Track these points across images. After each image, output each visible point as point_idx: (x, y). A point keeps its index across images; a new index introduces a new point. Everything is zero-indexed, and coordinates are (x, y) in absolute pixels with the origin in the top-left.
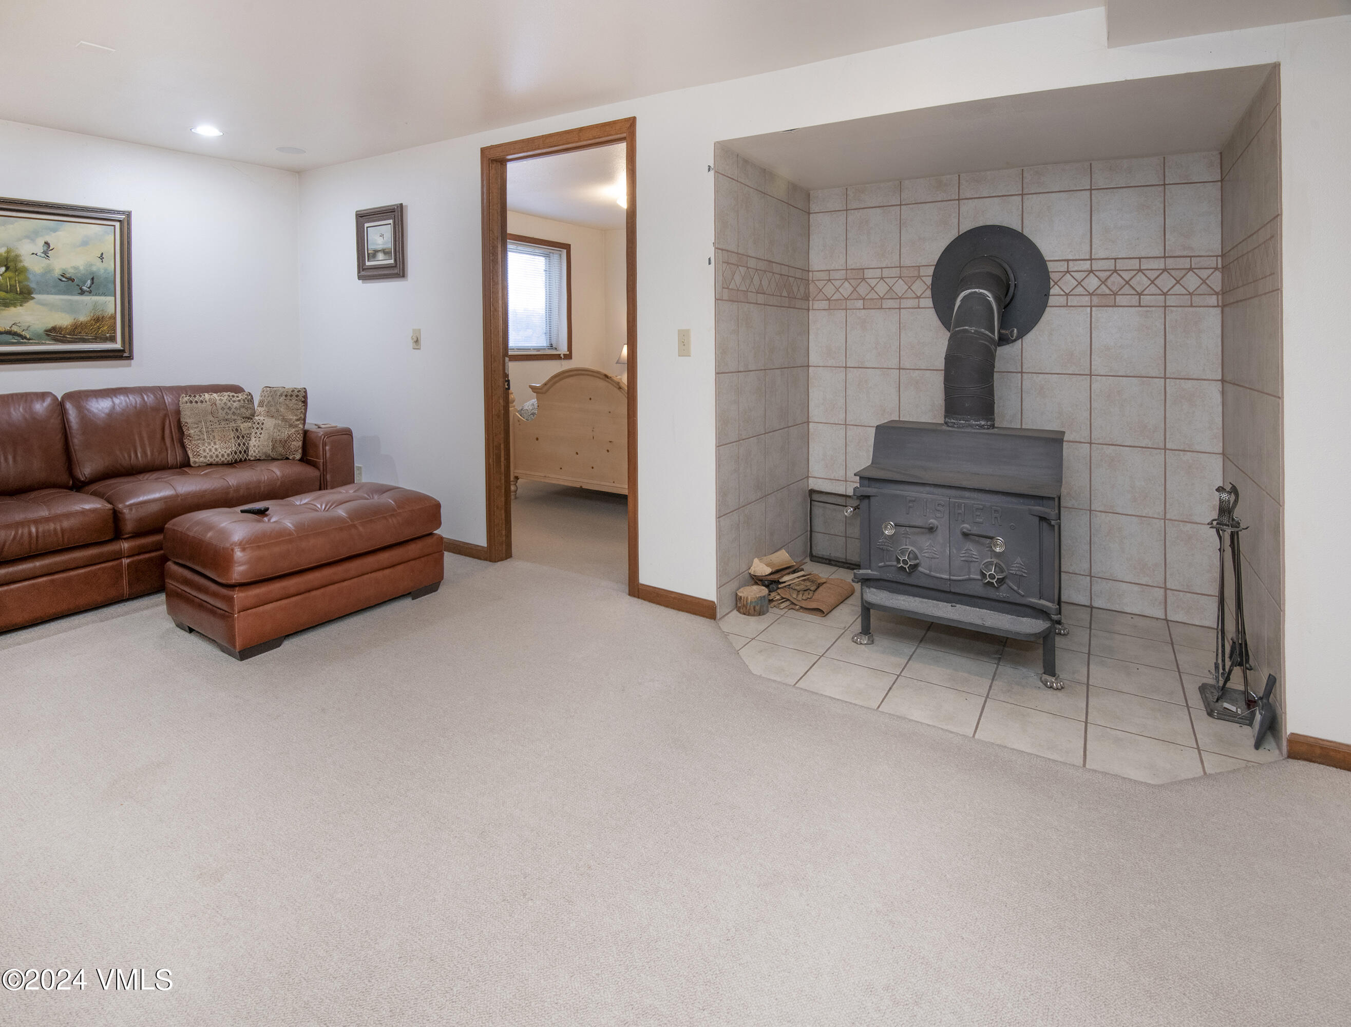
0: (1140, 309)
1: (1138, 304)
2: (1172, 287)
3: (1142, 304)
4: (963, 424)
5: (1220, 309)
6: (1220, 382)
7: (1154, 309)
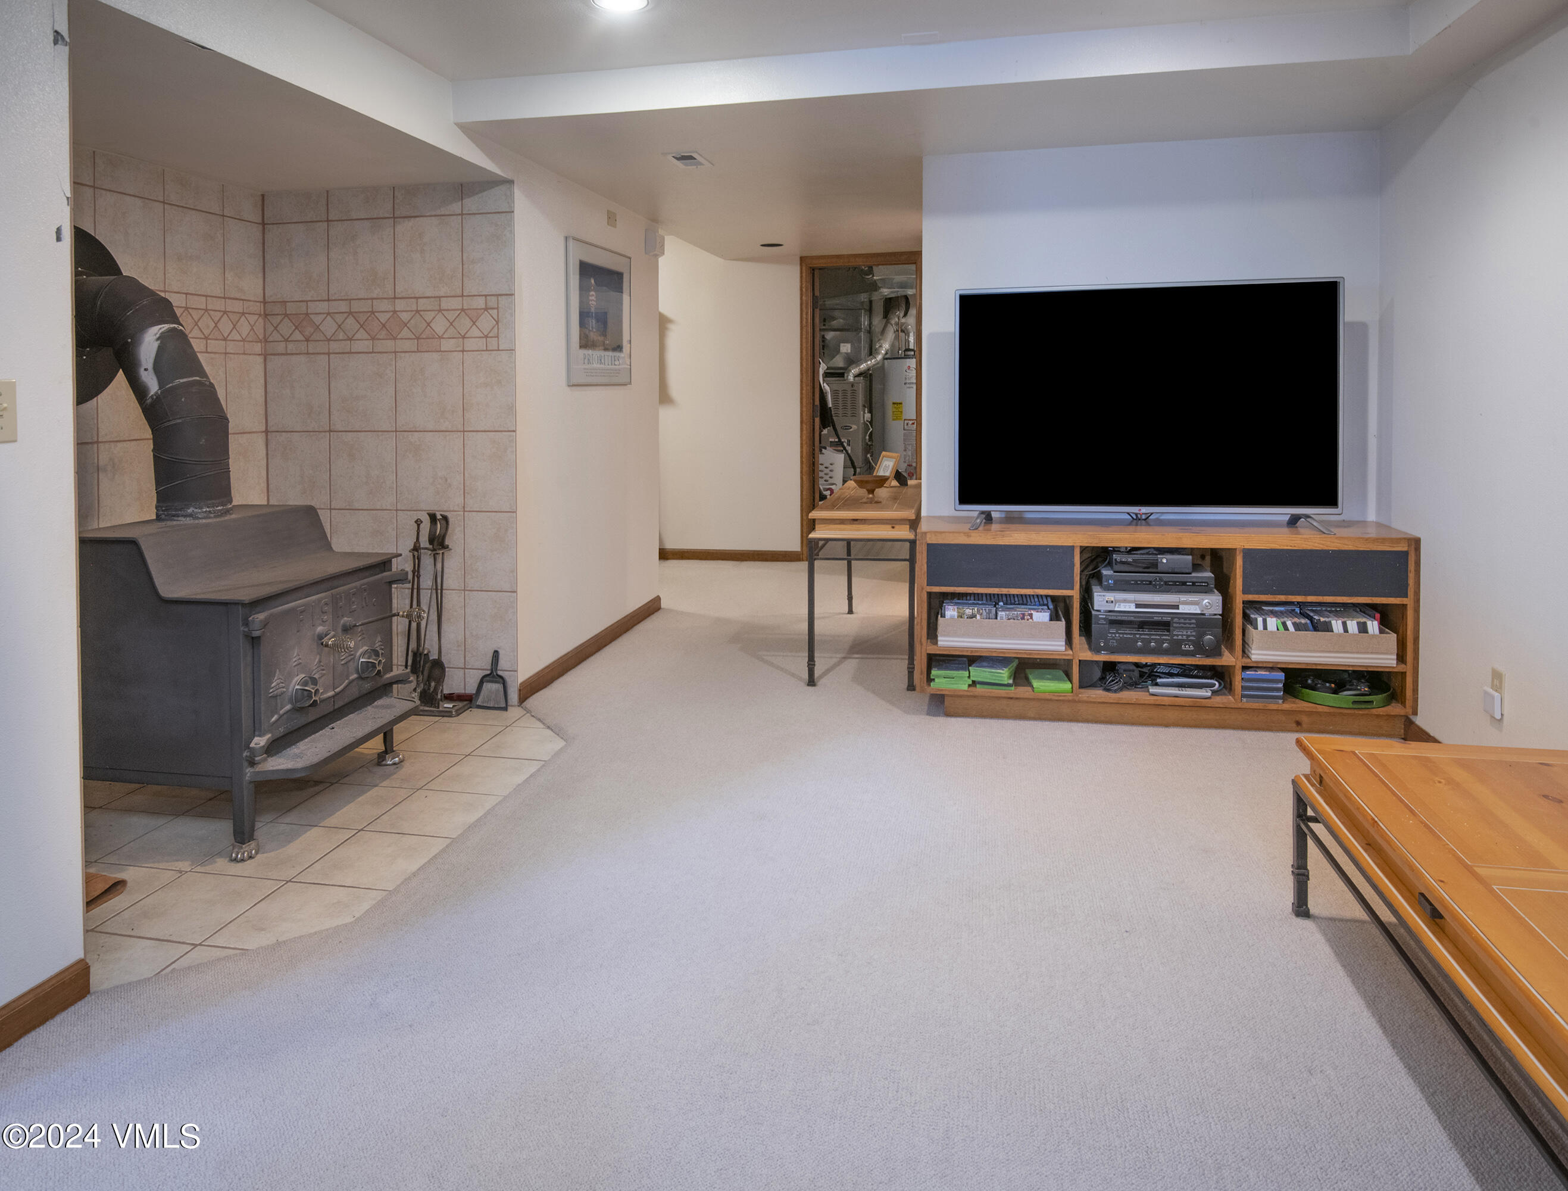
0: (207, 354)
1: (204, 350)
2: (230, 333)
3: (209, 350)
4: (222, 510)
5: (263, 356)
6: (264, 434)
7: (217, 355)
